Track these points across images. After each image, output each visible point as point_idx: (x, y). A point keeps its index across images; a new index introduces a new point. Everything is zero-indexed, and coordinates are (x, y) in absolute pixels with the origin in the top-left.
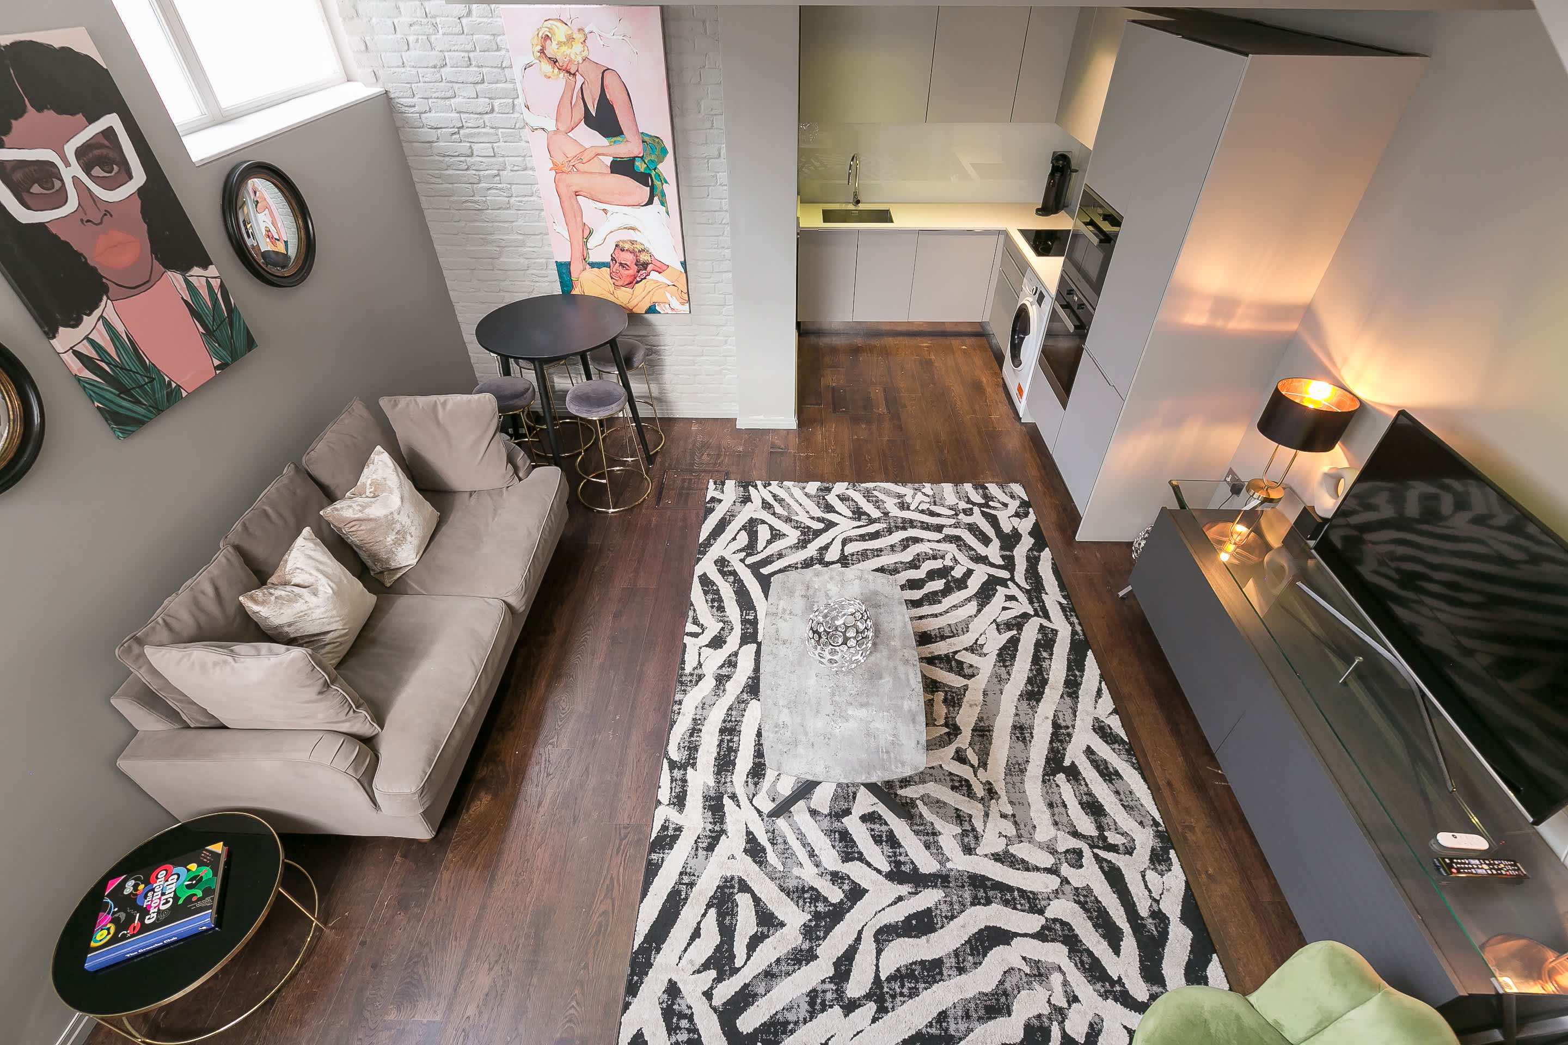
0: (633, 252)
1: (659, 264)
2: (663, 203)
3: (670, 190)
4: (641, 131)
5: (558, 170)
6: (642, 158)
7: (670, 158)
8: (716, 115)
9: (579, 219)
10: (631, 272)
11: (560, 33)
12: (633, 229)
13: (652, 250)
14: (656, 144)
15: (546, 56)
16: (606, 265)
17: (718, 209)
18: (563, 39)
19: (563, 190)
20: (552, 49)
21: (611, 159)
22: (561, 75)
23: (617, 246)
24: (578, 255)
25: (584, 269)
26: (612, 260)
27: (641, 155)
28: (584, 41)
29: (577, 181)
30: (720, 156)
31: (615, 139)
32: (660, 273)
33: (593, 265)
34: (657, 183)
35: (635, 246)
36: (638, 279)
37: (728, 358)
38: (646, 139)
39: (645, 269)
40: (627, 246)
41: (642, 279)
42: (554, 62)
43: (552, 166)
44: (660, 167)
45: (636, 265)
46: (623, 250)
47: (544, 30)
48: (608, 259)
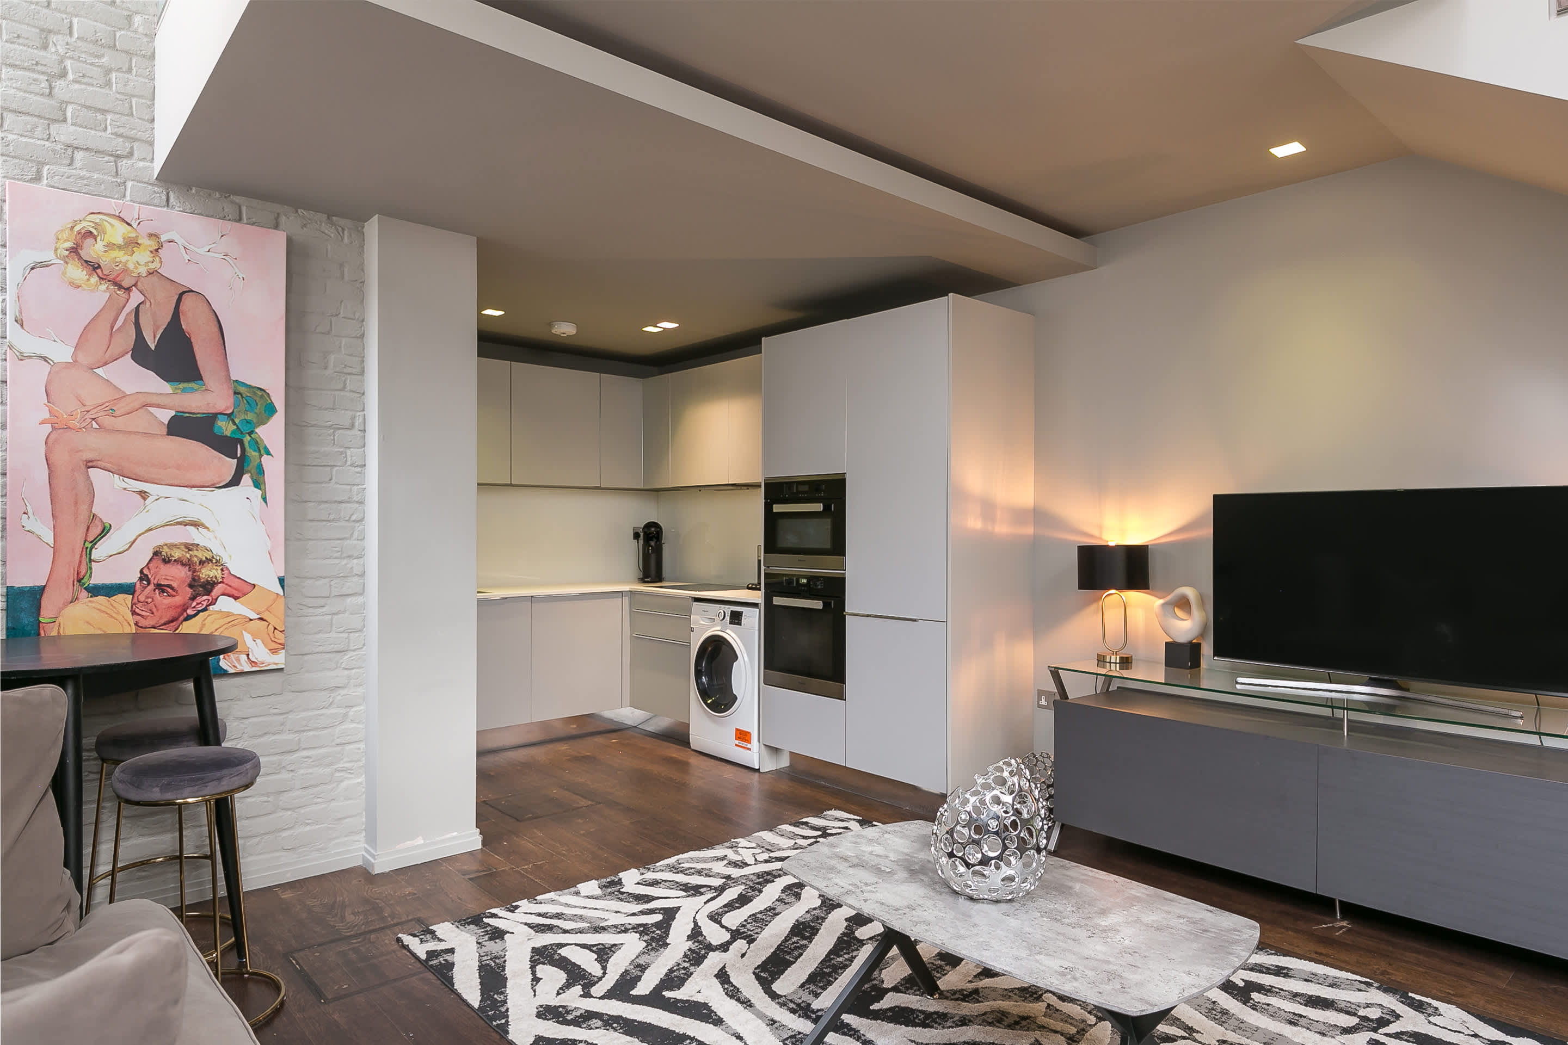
0: (188, 564)
1: (236, 583)
2: (258, 483)
3: (274, 467)
4: (233, 378)
5: (58, 426)
6: (229, 415)
7: (278, 421)
8: (349, 374)
9: (84, 508)
10: (178, 600)
11: (117, 232)
12: (196, 524)
13: (225, 560)
14: (258, 399)
15: (80, 258)
16: (128, 589)
17: (345, 498)
18: (120, 241)
19: (61, 457)
20: (94, 250)
21: (173, 413)
22: (104, 287)
23: (156, 554)
24: (67, 572)
25: (74, 600)
26: (141, 579)
27: (228, 412)
28: (157, 250)
29: (94, 443)
30: (353, 425)
31: (182, 386)
32: (236, 598)
33: (95, 591)
34: (252, 453)
35: (195, 553)
36: (190, 612)
38: (242, 389)
39: (208, 593)
40: (177, 554)
41: (199, 612)
42: (94, 267)
43: (47, 416)
44: (261, 431)
45: (191, 586)
46: (166, 561)
47: (84, 224)
48: (133, 577)
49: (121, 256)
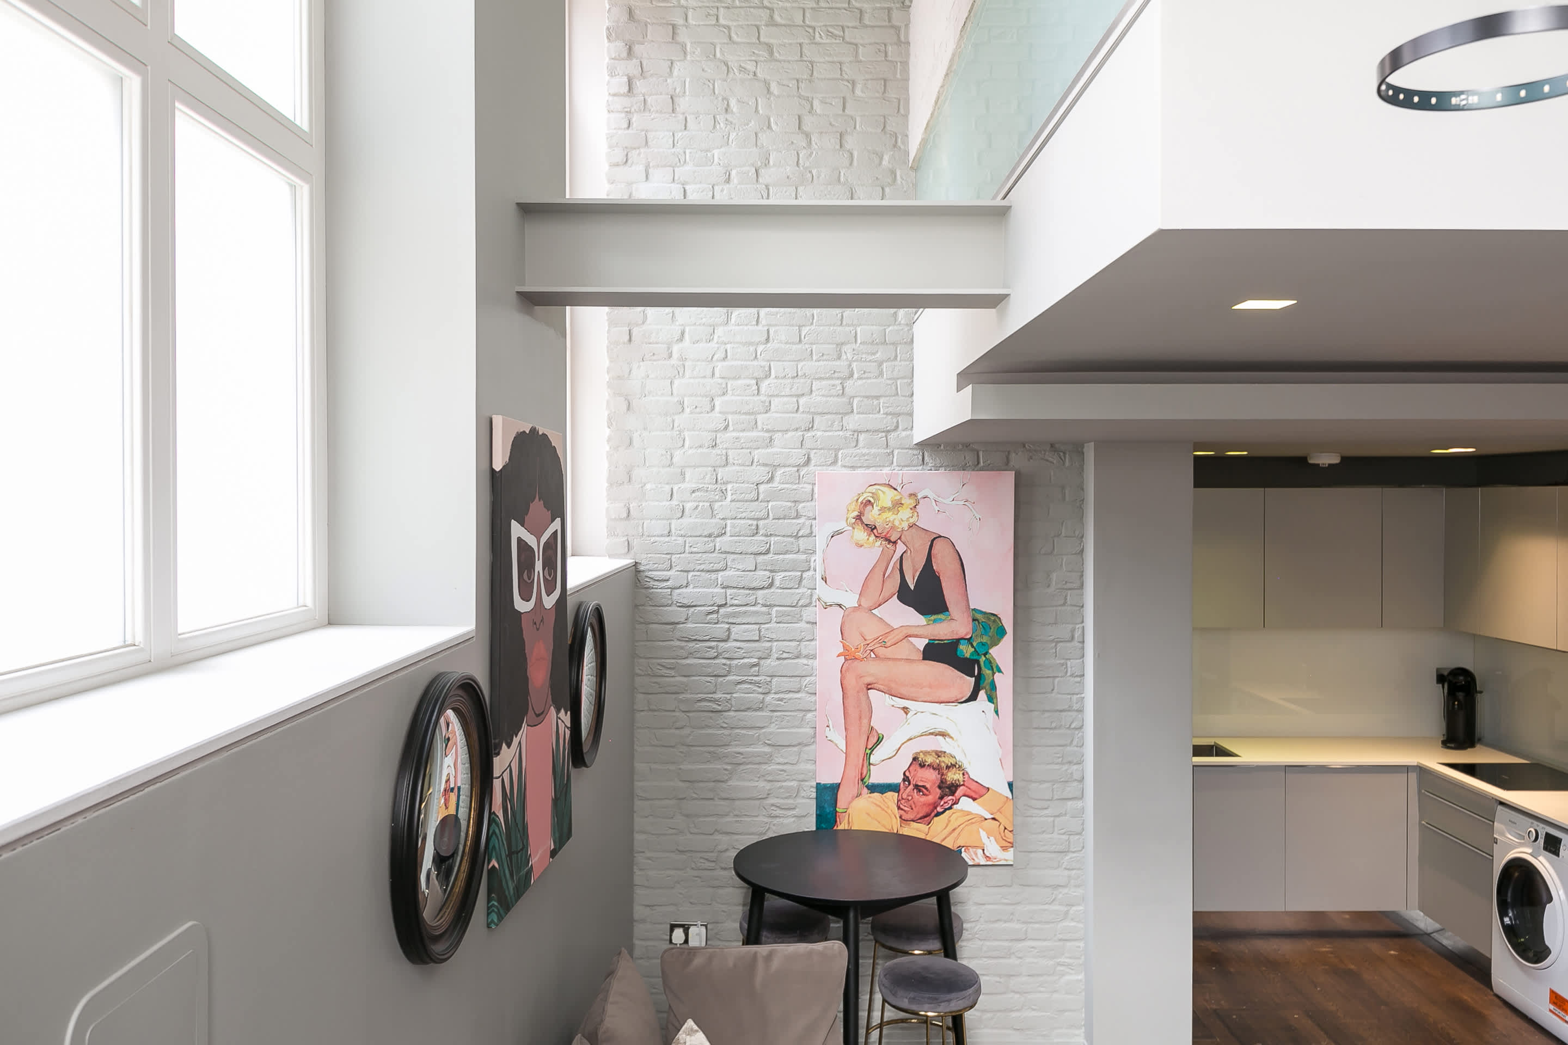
0: (937, 768)
1: (974, 786)
2: (991, 699)
3: (1004, 682)
4: (972, 607)
5: (849, 656)
6: (969, 640)
7: (1008, 641)
8: (1070, 589)
9: (865, 721)
10: (930, 799)
11: (887, 498)
12: (943, 734)
13: (966, 765)
14: (991, 623)
15: (862, 523)
16: (894, 788)
17: (1066, 707)
18: (889, 504)
19: (851, 681)
20: (872, 515)
21: (927, 641)
22: (878, 543)
23: (915, 759)
24: (854, 774)
25: (859, 795)
26: (904, 780)
27: (968, 637)
28: (915, 507)
29: (872, 670)
30: (1073, 638)
31: (933, 617)
32: (974, 799)
33: (873, 788)
34: (987, 672)
35: (942, 759)
36: (939, 809)
37: (1069, 944)
38: (979, 616)
39: (953, 793)
40: (929, 760)
41: (946, 810)
42: (872, 528)
43: (842, 650)
44: (994, 651)
45: (940, 787)
46: (922, 765)
47: (865, 495)
48: (897, 779)
49: (889, 516)
